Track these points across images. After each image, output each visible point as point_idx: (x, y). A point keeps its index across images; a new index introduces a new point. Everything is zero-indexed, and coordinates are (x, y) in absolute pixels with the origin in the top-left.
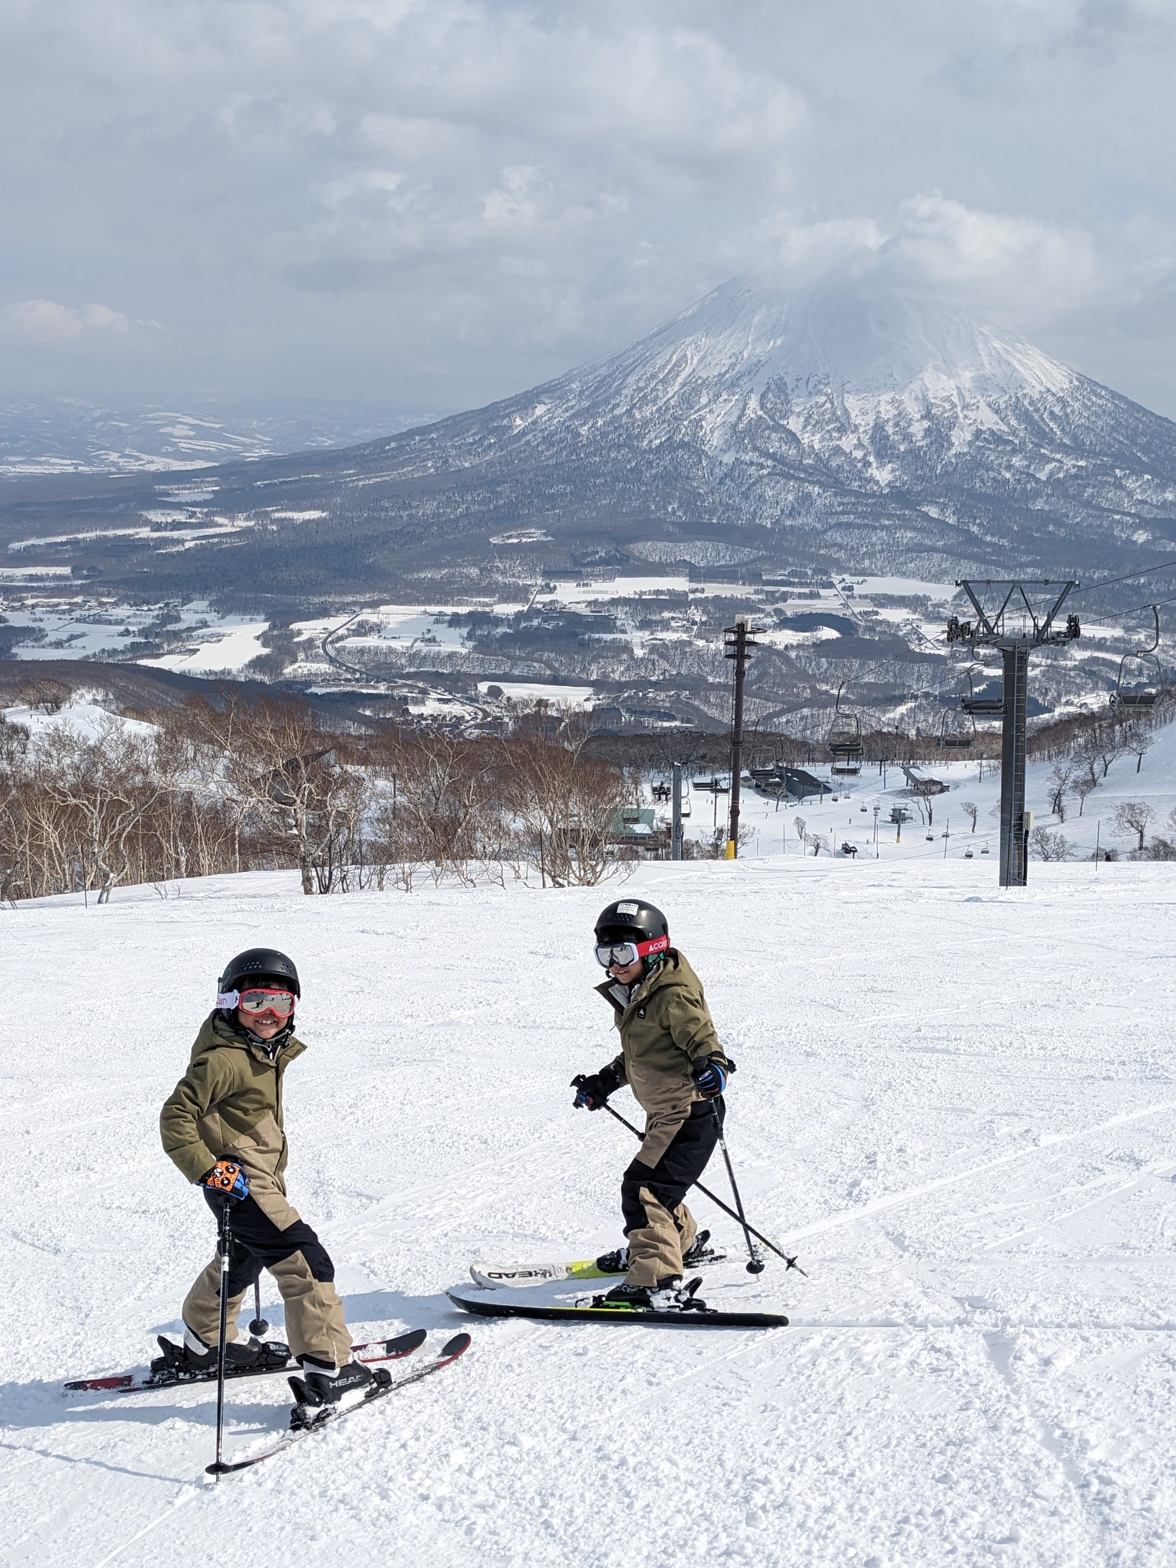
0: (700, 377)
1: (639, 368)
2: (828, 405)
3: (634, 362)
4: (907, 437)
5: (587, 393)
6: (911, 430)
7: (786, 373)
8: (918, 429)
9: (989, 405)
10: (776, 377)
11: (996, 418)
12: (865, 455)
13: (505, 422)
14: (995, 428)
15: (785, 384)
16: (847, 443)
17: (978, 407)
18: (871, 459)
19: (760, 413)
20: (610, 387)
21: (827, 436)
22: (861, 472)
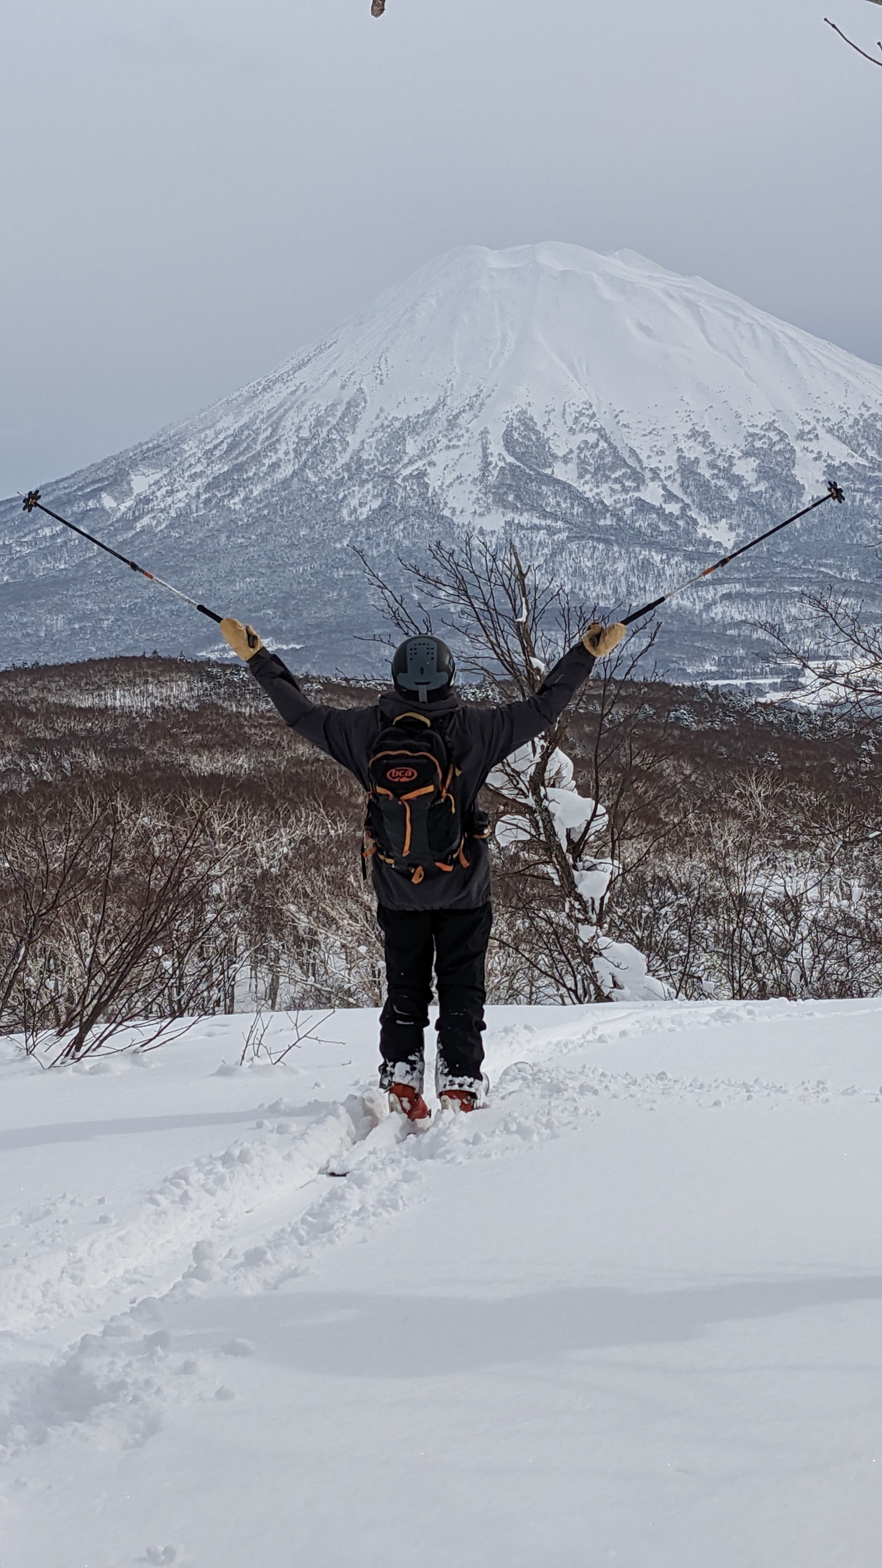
0: (395, 419)
1: (291, 413)
2: (603, 444)
3: (281, 405)
4: (736, 481)
5: (217, 453)
6: (736, 471)
7: (529, 404)
8: (746, 468)
9: (830, 431)
10: (516, 411)
11: (846, 449)
12: (683, 509)
13: (91, 504)
14: (851, 462)
15: (531, 419)
16: (652, 494)
17: (817, 436)
18: (693, 514)
19: (510, 459)
20: (255, 440)
21: (617, 487)
22: (687, 533)
